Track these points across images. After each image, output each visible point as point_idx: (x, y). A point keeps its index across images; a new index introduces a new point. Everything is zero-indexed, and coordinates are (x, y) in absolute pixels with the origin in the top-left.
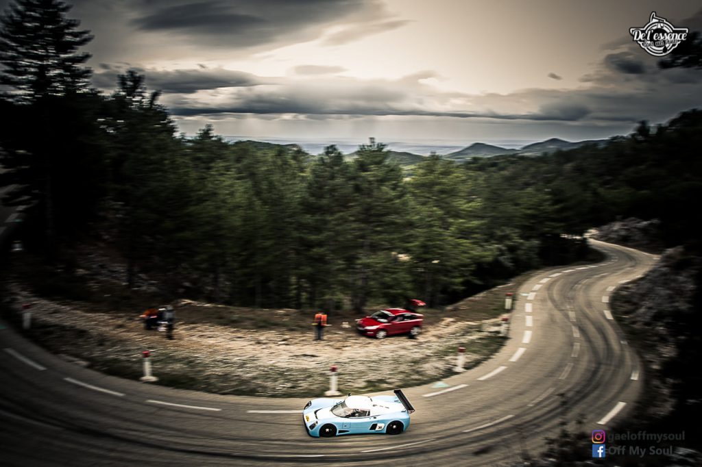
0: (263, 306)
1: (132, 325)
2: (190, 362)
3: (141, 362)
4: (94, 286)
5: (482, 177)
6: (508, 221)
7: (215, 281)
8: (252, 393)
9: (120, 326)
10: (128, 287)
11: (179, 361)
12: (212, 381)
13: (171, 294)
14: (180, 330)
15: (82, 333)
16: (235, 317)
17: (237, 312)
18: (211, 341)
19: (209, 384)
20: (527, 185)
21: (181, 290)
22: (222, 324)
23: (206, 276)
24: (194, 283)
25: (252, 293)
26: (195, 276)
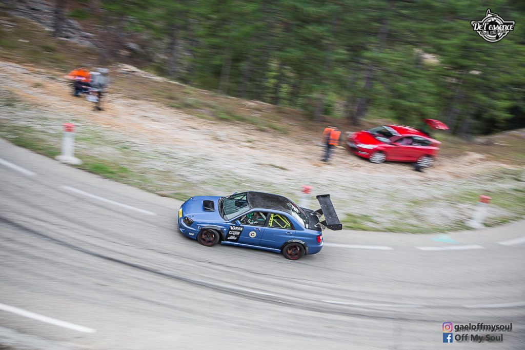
0: (229, 92)
1: (53, 86)
2: (124, 148)
3: (59, 136)
7: (171, 48)
9: (38, 85)
10: (54, 35)
11: (111, 143)
12: (149, 176)
14: (116, 104)
16: (190, 100)
17: (194, 94)
18: (155, 126)
19: (145, 180)
21: (124, 53)
22: (173, 107)
23: (160, 39)
24: (143, 47)
25: (217, 72)
26: (145, 36)
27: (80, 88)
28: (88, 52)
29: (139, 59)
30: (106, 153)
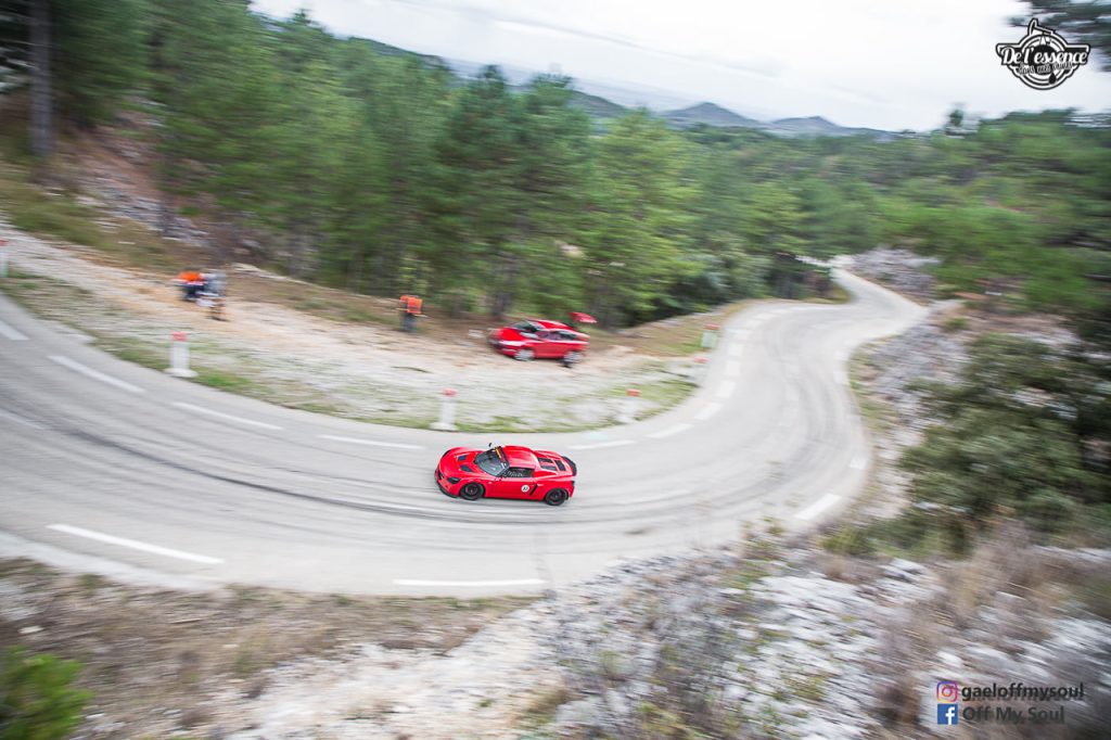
0: (362, 290)
1: (161, 290)
2: (242, 355)
3: (168, 346)
4: (104, 225)
5: (705, 153)
6: (730, 224)
7: (292, 246)
8: (327, 410)
9: (143, 291)
10: (159, 234)
11: (227, 352)
13: (224, 252)
14: (234, 308)
15: (83, 294)
16: (315, 300)
17: (320, 293)
18: (275, 330)
19: (269, 391)
20: (767, 177)
21: (239, 251)
22: (298, 309)
23: (280, 235)
24: (262, 243)
25: (345, 269)
26: (265, 231)
27: (192, 293)
28: (199, 252)
29: (257, 257)
30: (223, 363)
